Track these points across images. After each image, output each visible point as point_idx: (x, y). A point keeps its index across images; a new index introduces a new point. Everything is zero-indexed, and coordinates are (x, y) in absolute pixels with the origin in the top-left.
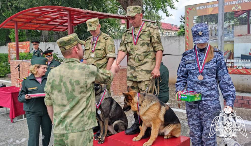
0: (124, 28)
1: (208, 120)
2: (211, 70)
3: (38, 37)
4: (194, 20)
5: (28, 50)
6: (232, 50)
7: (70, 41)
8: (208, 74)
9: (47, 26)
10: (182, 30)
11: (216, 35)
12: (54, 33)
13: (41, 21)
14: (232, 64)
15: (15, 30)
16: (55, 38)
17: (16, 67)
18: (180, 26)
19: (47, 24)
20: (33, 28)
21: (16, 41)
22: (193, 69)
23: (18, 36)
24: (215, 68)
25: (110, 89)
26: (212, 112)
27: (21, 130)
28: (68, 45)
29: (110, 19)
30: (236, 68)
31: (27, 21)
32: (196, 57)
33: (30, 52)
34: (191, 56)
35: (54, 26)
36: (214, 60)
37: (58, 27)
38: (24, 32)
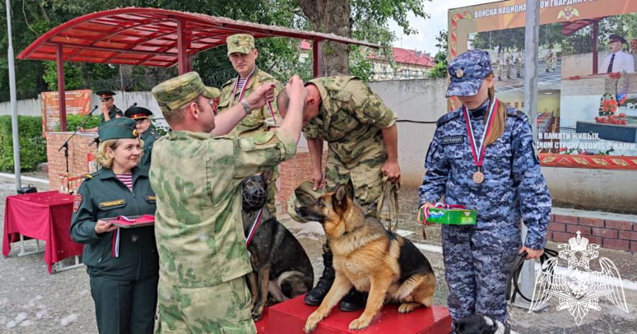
0: (306, 59)
1: (493, 271)
2: (498, 161)
3: (110, 80)
4: (469, 43)
5: (87, 110)
6: (555, 110)
7: (178, 92)
8: (493, 170)
9: (131, 54)
10: (441, 65)
11: (518, 76)
12: (147, 70)
13: (117, 42)
14: (555, 143)
15: (58, 63)
16: (149, 81)
17: (59, 147)
18: (436, 56)
19: (131, 49)
20: (98, 59)
21: (59, 88)
22: (459, 156)
23: (64, 77)
24: (508, 155)
25: (274, 199)
26: (501, 253)
27: (72, 291)
28: (174, 100)
29: (274, 38)
30: (564, 152)
31: (84, 42)
32: (465, 130)
33: (91, 114)
34: (455, 126)
35: (146, 55)
36: (506, 136)
37: (155, 58)
38: (79, 68)
